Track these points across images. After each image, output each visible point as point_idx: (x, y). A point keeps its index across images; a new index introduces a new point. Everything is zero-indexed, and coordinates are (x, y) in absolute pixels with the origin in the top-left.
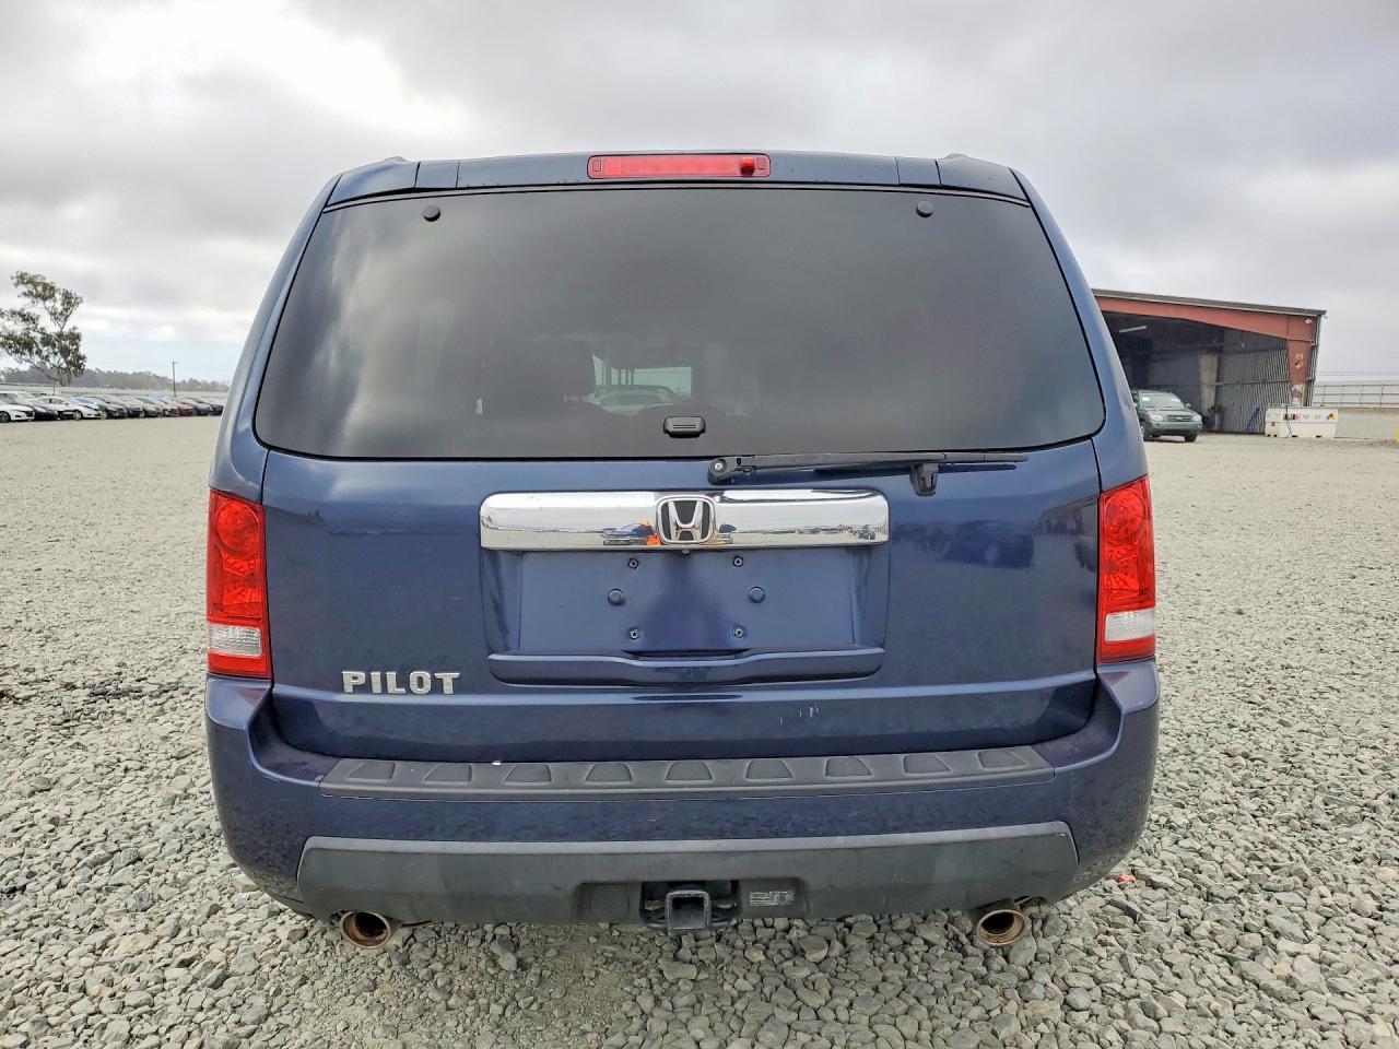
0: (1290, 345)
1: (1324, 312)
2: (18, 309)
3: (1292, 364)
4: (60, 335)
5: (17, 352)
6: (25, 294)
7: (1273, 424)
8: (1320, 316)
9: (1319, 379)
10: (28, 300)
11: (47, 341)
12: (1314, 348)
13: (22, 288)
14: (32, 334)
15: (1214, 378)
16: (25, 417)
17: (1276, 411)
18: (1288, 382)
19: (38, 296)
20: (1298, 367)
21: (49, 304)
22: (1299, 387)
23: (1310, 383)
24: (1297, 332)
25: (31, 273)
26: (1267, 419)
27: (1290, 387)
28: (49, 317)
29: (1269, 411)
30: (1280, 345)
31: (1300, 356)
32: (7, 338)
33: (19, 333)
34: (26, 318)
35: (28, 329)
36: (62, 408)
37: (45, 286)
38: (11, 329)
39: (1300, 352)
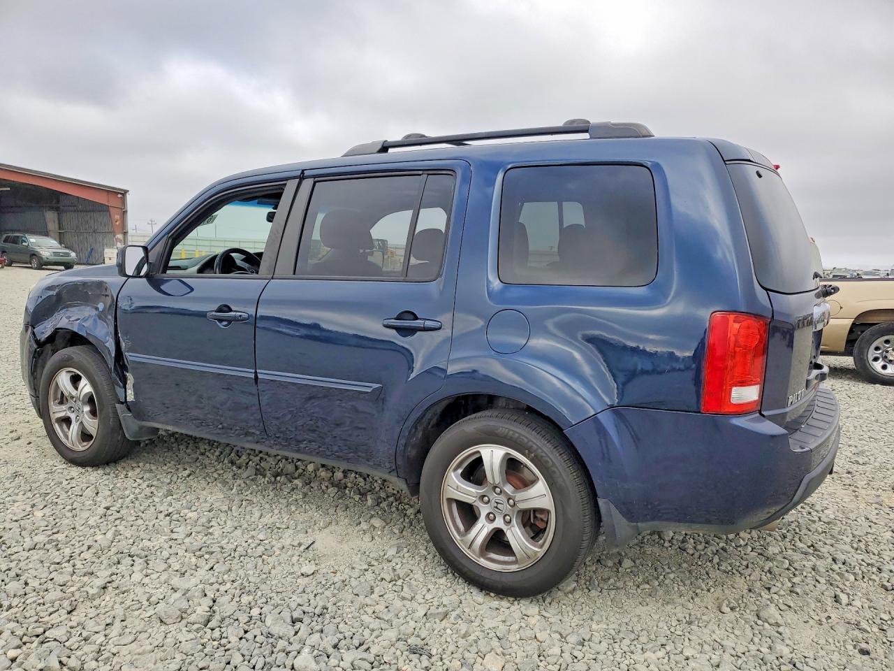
0: (111, 209)
1: (128, 191)
3: (114, 222)
7: (110, 259)
8: (126, 193)
9: (130, 232)
12: (125, 213)
15: (57, 227)
17: (111, 250)
18: (113, 233)
20: (117, 223)
22: (120, 236)
23: (125, 233)
24: (113, 202)
26: (105, 256)
27: (114, 236)
29: (106, 250)
30: (104, 209)
31: (117, 217)
39: (118, 215)
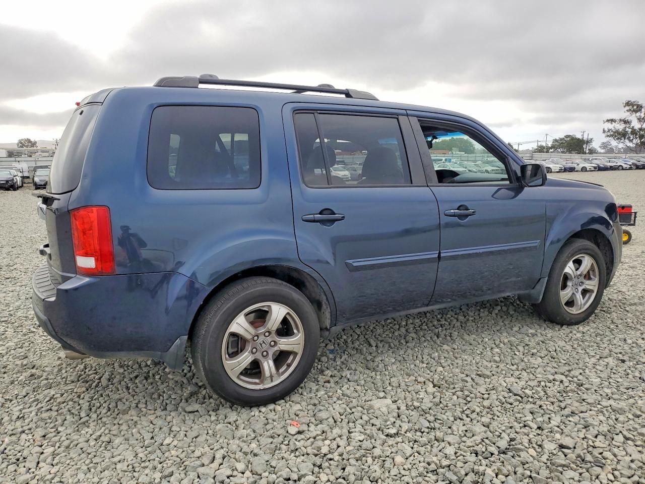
2: (623, 118)
4: (641, 129)
5: (618, 139)
6: (628, 111)
10: (628, 113)
11: (634, 132)
13: (627, 108)
14: (627, 129)
16: (593, 169)
19: (634, 111)
21: (638, 114)
25: (632, 100)
28: (637, 121)
32: (615, 132)
33: (621, 130)
34: (626, 122)
35: (625, 127)
36: (612, 164)
37: (638, 106)
38: (617, 128)
